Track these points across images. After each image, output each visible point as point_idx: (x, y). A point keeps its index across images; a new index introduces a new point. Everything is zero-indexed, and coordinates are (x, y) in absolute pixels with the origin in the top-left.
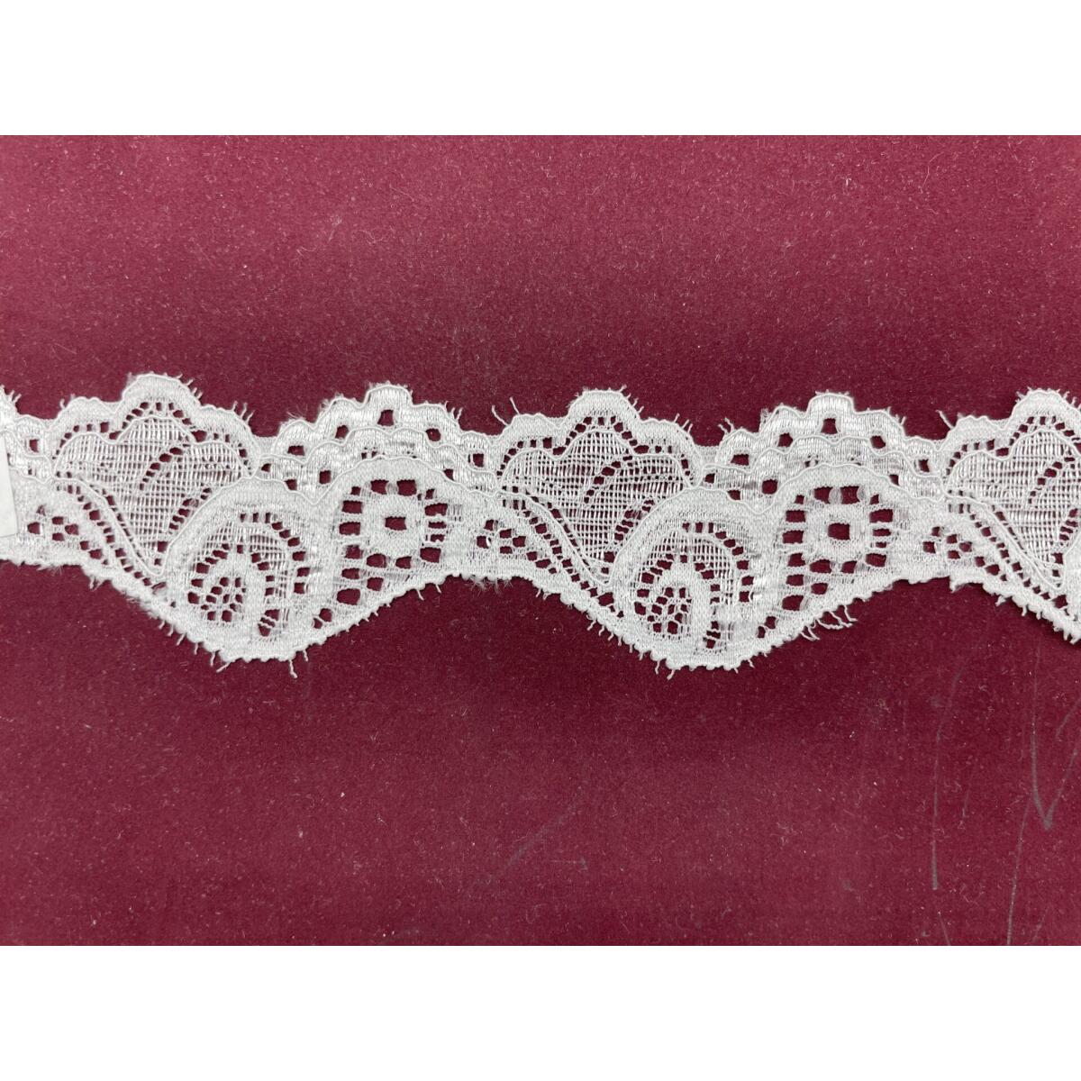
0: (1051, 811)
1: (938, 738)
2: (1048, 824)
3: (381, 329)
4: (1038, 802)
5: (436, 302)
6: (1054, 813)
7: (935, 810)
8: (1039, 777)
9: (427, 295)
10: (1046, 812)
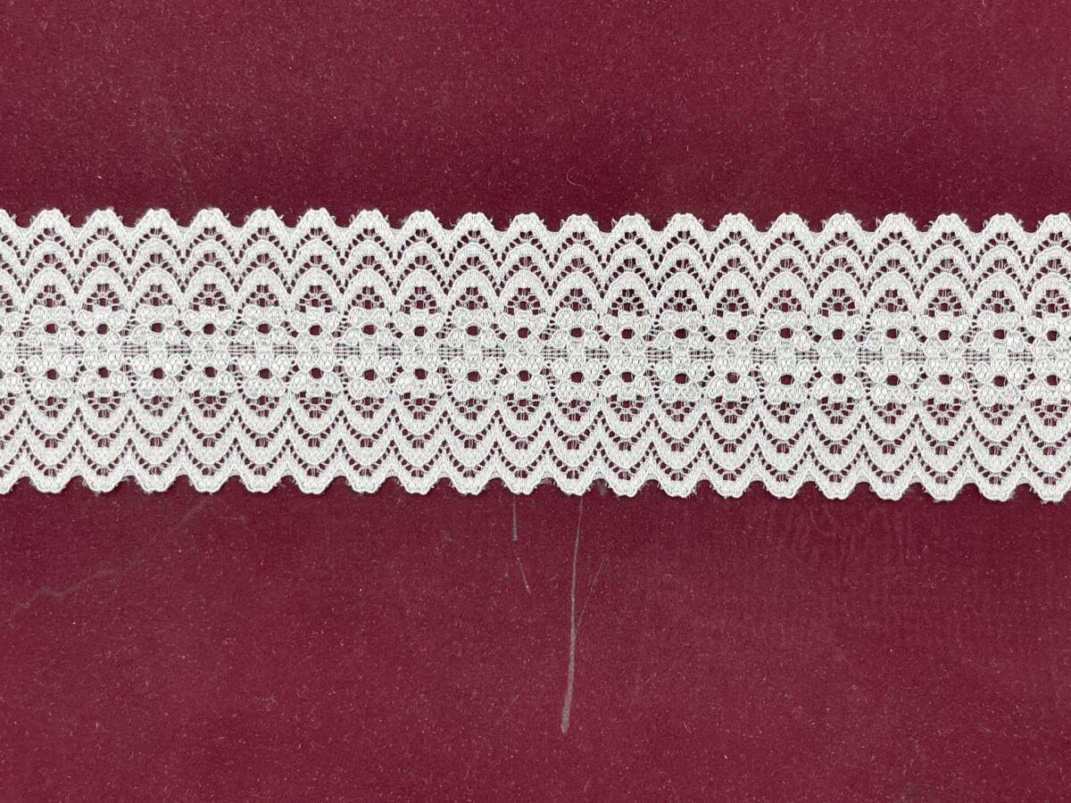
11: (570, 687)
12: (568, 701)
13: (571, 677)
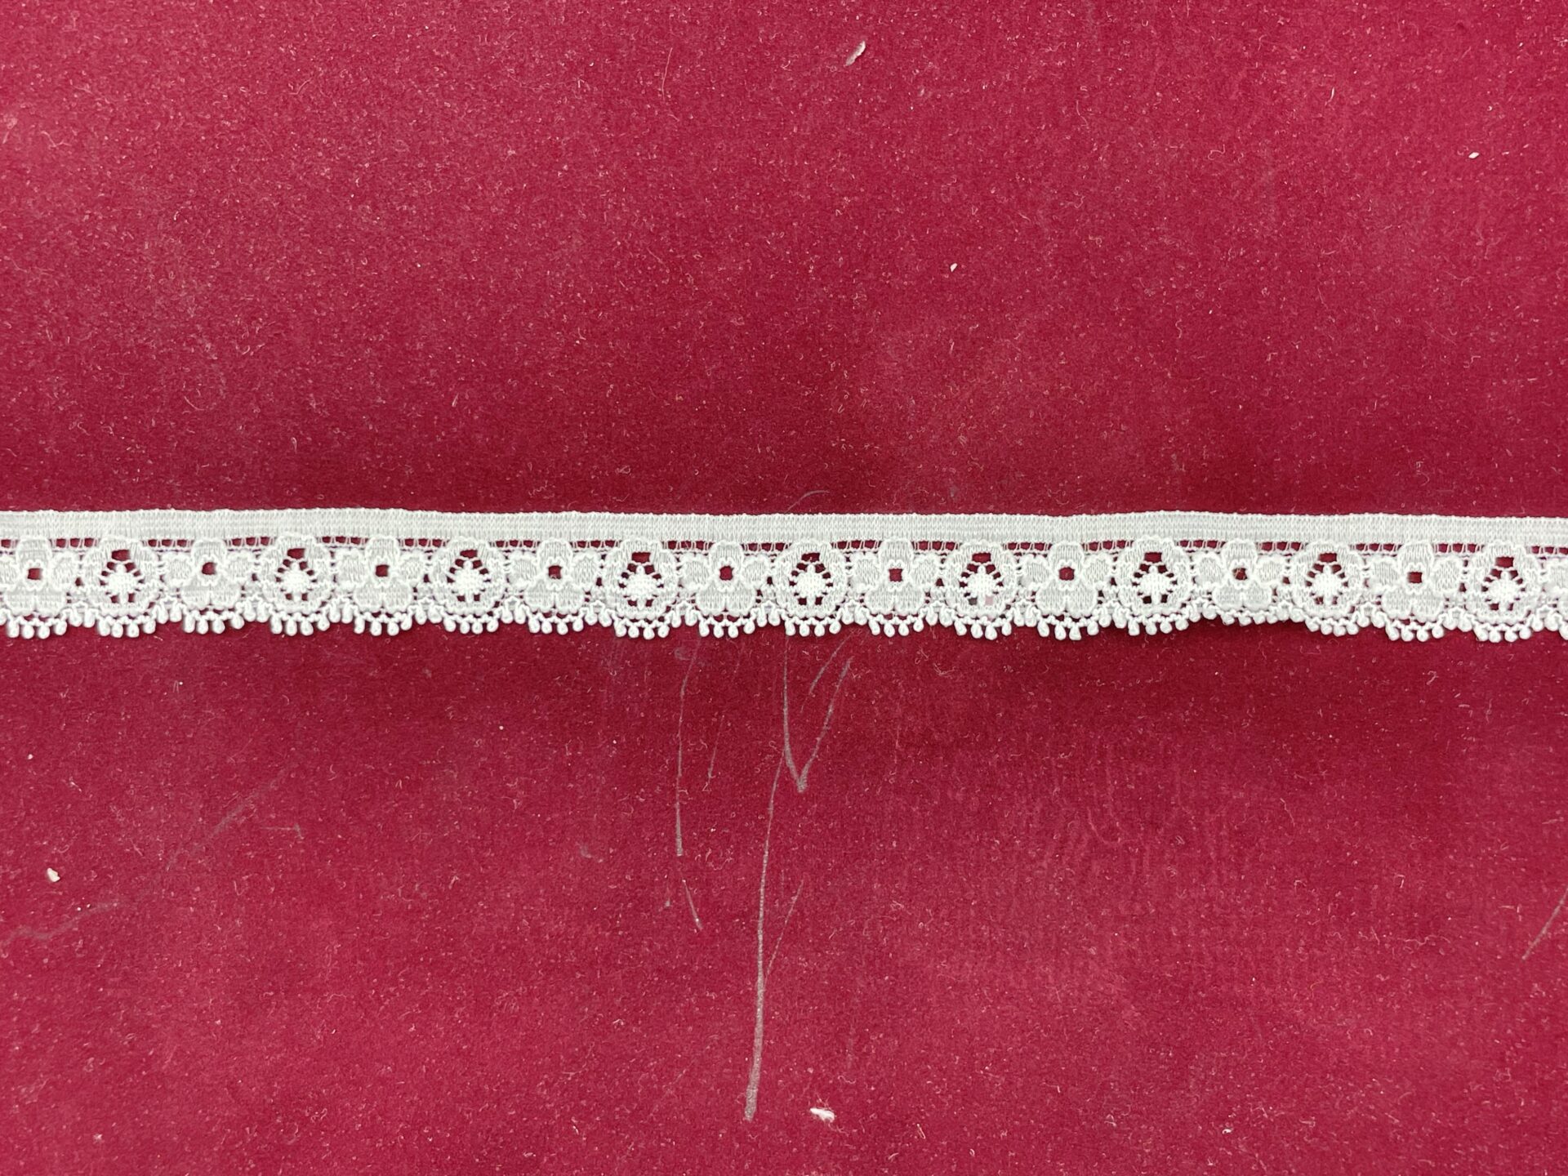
0: (805, 771)
1: (683, 693)
2: (802, 786)
3: (62, 243)
4: (790, 762)
5: (125, 212)
6: (809, 774)
7: (680, 770)
8: (791, 734)
9: (113, 206)
10: (799, 773)
11: (757, 1058)
12: (755, 1076)
13: (758, 1044)
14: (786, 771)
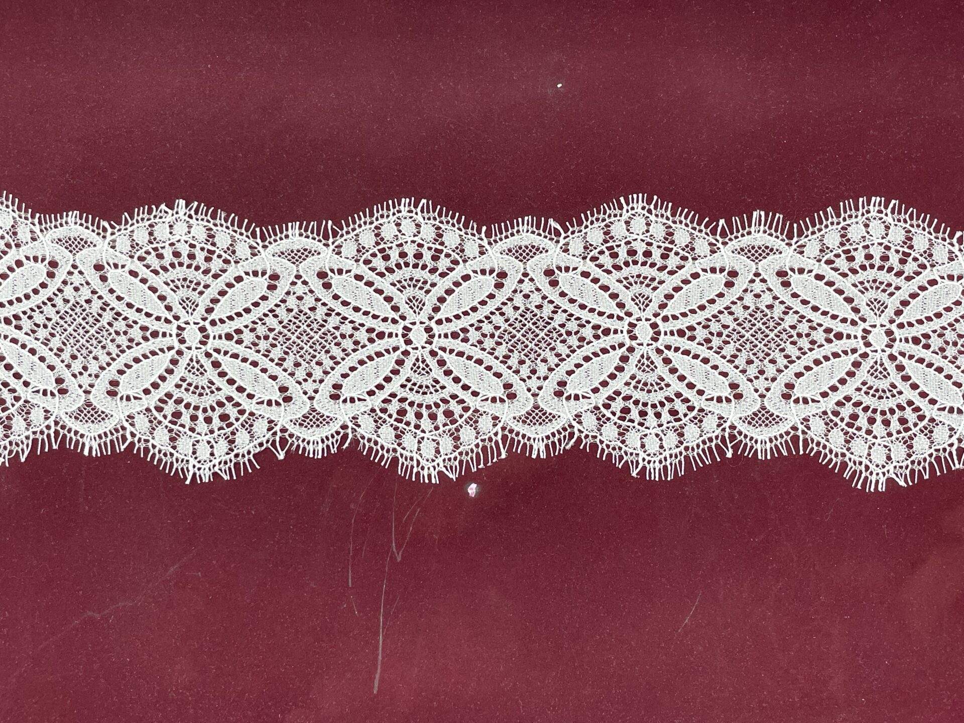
1: (353, 522)
2: (399, 559)
4: (394, 550)
7: (351, 552)
8: (396, 539)
10: (398, 554)
11: (379, 667)
12: (377, 676)
13: (379, 662)
14: (393, 553)
